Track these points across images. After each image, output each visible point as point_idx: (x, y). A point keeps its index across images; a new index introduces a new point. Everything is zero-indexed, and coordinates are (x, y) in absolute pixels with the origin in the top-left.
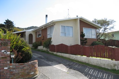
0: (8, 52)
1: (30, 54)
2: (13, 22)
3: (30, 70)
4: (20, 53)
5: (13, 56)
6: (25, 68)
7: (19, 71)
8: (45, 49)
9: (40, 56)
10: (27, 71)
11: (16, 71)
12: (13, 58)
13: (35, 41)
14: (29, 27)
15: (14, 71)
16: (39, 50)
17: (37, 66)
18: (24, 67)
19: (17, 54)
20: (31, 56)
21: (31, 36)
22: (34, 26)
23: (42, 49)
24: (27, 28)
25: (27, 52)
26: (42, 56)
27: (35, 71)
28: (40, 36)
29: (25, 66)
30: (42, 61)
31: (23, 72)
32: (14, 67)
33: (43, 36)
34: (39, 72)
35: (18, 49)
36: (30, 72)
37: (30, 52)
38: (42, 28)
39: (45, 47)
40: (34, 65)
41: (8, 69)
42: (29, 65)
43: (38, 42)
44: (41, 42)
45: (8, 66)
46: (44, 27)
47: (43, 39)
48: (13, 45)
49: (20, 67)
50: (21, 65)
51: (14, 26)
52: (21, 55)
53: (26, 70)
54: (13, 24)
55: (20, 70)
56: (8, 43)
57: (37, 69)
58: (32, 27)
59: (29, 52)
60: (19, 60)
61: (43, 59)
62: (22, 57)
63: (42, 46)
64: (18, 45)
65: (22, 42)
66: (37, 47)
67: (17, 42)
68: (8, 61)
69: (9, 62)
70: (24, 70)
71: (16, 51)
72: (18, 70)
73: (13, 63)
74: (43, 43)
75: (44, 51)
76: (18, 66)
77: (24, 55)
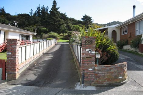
0: (92, 51)
1: (117, 55)
2: (91, 18)
3: (118, 73)
4: (105, 53)
5: (98, 56)
6: (112, 71)
7: (104, 74)
8: (132, 49)
9: (127, 57)
10: (114, 75)
11: (101, 73)
12: (98, 58)
13: (119, 40)
14: (109, 23)
15: (99, 73)
16: (125, 51)
17: (126, 69)
18: (110, 69)
19: (102, 54)
20: (117, 57)
21: (114, 33)
22: (115, 22)
23: (129, 50)
24: (108, 24)
25: (113, 52)
26: (130, 58)
27: (124, 75)
28: (126, 33)
29: (112, 69)
30: (131, 64)
31: (110, 75)
32: (100, 69)
33: (130, 33)
34: (128, 76)
35: (103, 48)
36: (118, 75)
37: (117, 52)
38: (129, 22)
39: (133, 46)
40: (123, 68)
41: (93, 70)
42: (117, 67)
43: (124, 41)
44: (127, 40)
45: (93, 67)
46: (132, 22)
47: (129, 37)
48: (97, 43)
49: (107, 69)
50: (107, 67)
51: (93, 22)
52: (107, 55)
53: (113, 73)
54: (92, 20)
55: (106, 72)
56: (93, 41)
57: (126, 73)
58: (113, 22)
59: (115, 53)
60: (104, 61)
61: (131, 61)
62: (107, 58)
63: (128, 45)
64: (102, 44)
65: (107, 40)
66: (123, 47)
67: (102, 40)
68: (93, 61)
69: (94, 63)
70: (110, 72)
71: (101, 51)
72: (103, 72)
73: (99, 64)
74: (130, 42)
75: (131, 52)
76: (104, 68)
77: (109, 56)
